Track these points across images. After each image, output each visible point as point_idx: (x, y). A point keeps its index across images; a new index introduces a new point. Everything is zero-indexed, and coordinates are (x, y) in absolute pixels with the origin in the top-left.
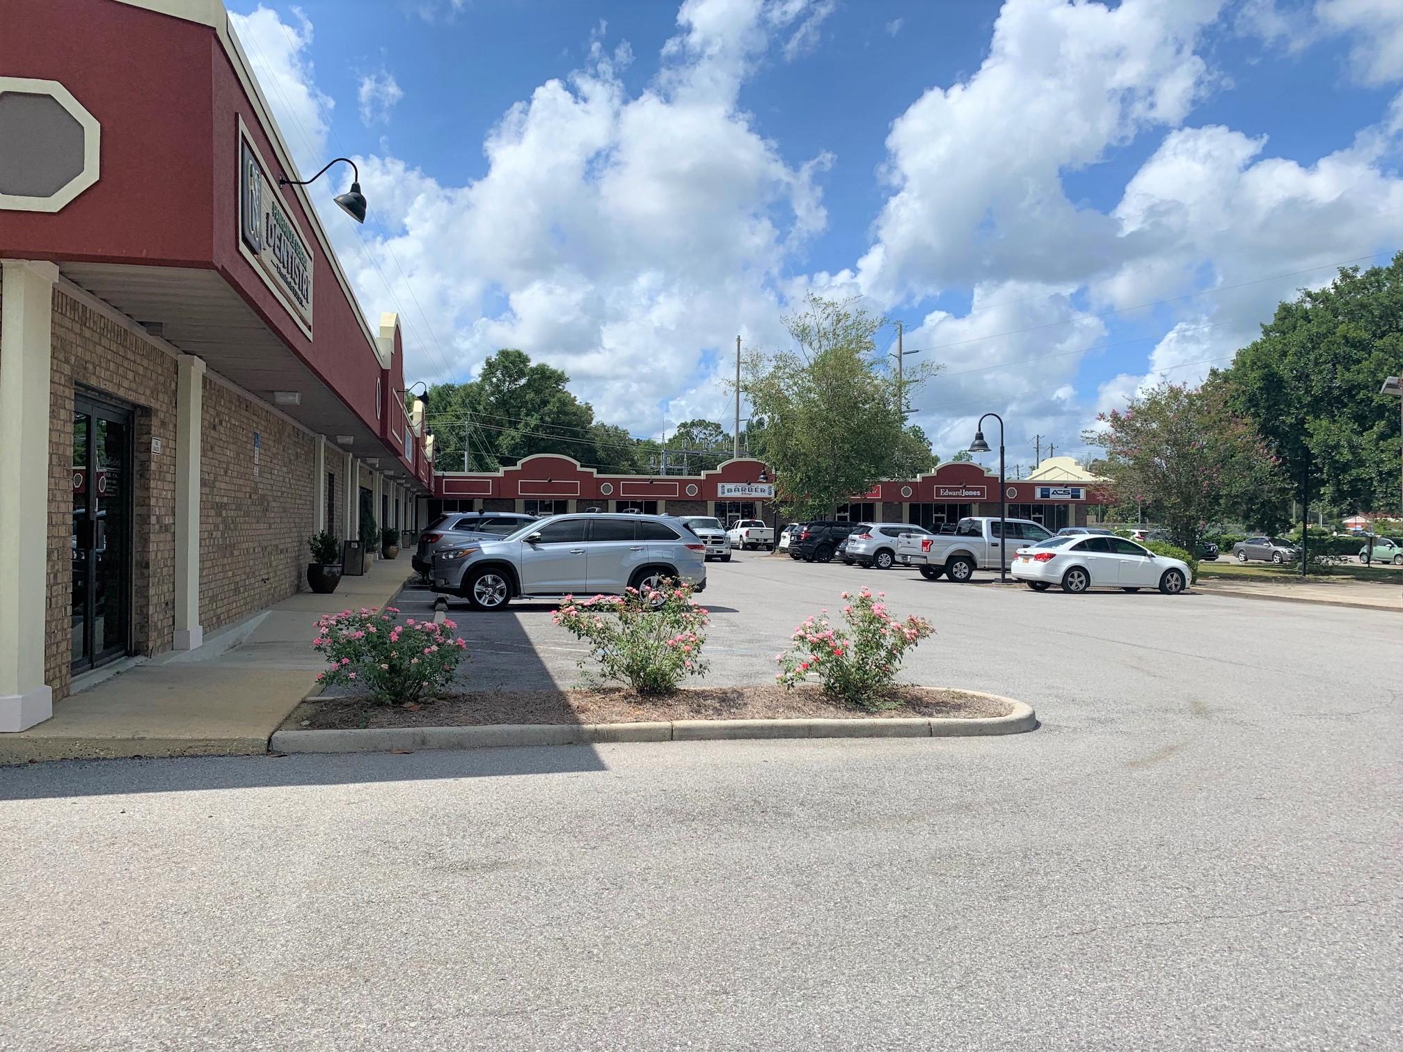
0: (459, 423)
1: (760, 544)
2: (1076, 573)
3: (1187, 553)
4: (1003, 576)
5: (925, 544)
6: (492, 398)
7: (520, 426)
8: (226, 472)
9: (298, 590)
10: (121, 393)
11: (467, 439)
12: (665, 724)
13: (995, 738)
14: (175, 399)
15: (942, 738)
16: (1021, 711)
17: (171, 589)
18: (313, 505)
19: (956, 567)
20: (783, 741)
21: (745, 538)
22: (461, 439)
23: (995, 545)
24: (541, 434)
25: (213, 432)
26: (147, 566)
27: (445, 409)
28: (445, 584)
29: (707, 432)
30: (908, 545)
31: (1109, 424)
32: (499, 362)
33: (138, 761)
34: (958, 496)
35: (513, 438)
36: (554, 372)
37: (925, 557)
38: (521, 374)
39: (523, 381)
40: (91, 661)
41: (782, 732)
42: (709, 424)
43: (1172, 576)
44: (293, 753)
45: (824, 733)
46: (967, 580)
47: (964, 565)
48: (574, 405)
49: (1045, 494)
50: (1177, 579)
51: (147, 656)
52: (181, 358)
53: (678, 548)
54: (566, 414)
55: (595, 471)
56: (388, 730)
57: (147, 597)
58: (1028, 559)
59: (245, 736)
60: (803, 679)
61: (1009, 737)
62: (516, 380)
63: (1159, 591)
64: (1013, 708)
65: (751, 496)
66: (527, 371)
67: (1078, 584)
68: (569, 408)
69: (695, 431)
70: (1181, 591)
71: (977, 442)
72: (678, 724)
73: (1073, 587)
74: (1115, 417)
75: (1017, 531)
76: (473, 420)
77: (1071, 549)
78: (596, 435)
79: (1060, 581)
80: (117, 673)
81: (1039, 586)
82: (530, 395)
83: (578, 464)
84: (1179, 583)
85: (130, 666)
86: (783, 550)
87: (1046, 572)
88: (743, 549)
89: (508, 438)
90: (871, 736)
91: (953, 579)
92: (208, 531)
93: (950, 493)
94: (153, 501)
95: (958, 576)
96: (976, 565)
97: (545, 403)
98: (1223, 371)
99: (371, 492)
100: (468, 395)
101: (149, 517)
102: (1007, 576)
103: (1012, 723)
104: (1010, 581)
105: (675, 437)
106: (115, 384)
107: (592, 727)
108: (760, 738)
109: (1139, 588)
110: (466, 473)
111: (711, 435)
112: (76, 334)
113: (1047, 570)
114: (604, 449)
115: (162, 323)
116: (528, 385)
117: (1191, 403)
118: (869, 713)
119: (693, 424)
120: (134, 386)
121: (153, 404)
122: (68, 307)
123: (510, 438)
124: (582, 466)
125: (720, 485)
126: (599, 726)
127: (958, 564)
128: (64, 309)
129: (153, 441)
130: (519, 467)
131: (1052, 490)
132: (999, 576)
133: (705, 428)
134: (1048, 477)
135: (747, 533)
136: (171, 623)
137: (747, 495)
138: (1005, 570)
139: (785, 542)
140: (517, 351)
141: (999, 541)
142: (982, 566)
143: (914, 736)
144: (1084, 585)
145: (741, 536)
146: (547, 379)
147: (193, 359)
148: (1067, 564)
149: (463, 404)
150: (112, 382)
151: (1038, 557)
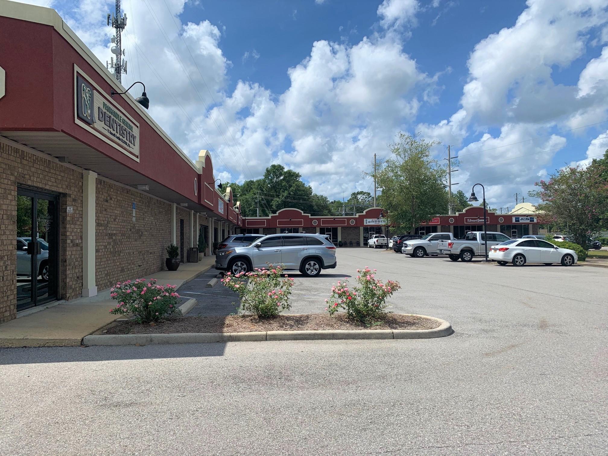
0: (255, 196)
1: (383, 245)
2: (519, 257)
3: (580, 246)
4: (486, 259)
5: (450, 244)
6: (269, 185)
7: (281, 197)
8: (115, 220)
9: (162, 269)
10: (47, 187)
11: (258, 203)
12: (264, 333)
13: (426, 340)
14: (82, 189)
15: (399, 340)
16: (445, 325)
17: (80, 271)
18: (171, 233)
19: (465, 255)
20: (320, 341)
21: (376, 243)
22: (256, 203)
23: (483, 244)
24: (289, 200)
25: (106, 203)
26: (66, 261)
27: (250, 191)
28: (221, 266)
29: (364, 196)
30: (442, 245)
31: (541, 187)
32: (271, 169)
33: (25, 349)
34: (476, 222)
35: (278, 202)
36: (295, 173)
37: (450, 251)
38: (281, 175)
39: (282, 178)
40: (35, 303)
41: (320, 337)
42: (365, 193)
43: (567, 257)
44: (92, 345)
45: (340, 337)
46: (470, 261)
47: (469, 254)
48: (304, 187)
49: (517, 220)
50: (570, 259)
51: (66, 300)
52: (84, 171)
53: (322, 248)
54: (299, 190)
55: (309, 215)
56: (136, 335)
57: (66, 275)
58: (496, 251)
59: (71, 338)
60: (337, 311)
61: (433, 339)
62: (279, 177)
63: (561, 264)
64: (441, 325)
65: (379, 224)
66: (283, 173)
67: (520, 262)
68: (301, 188)
69: (359, 196)
70: (573, 265)
71: (472, 197)
72: (269, 333)
73: (518, 263)
74: (543, 184)
75: (494, 238)
76: (261, 195)
77: (516, 246)
78: (314, 200)
79: (511, 261)
80: (47, 308)
81: (503, 263)
82: (284, 183)
83: (302, 212)
84: (571, 261)
85: (55, 305)
86: (391, 248)
87: (504, 257)
88: (375, 248)
89: (276, 201)
90: (363, 338)
91: (463, 261)
92: (104, 246)
93: (472, 221)
94: (68, 234)
95: (466, 259)
96: (474, 254)
97: (290, 186)
98: (599, 160)
99: (208, 226)
100: (259, 185)
101: (66, 240)
102: (488, 259)
103: (436, 332)
104: (489, 261)
105: (350, 199)
106: (44, 184)
107: (229, 334)
108: (309, 339)
109: (552, 264)
110: (258, 218)
111: (366, 198)
112: (18, 163)
113: (505, 255)
114: (317, 206)
115: (65, 157)
116: (283, 179)
117: (582, 175)
118: (365, 327)
119: (358, 193)
120: (55, 184)
121: (67, 191)
122: (13, 151)
123: (276, 202)
124: (304, 213)
125: (365, 220)
126: (232, 334)
127: (466, 253)
128: (10, 152)
129: (68, 208)
130: (277, 214)
131: (520, 218)
132: (485, 259)
133: (363, 195)
134: (519, 212)
135: (377, 241)
136: (81, 285)
137: (377, 224)
138: (487, 256)
139: (391, 245)
140: (279, 165)
141: (484, 242)
142: (477, 254)
143: (385, 338)
144: (523, 262)
145: (375, 242)
146: (292, 176)
147: (89, 172)
148: (515, 253)
149: (257, 189)
150: (42, 183)
151: (501, 250)
